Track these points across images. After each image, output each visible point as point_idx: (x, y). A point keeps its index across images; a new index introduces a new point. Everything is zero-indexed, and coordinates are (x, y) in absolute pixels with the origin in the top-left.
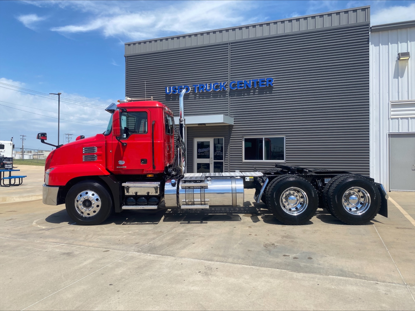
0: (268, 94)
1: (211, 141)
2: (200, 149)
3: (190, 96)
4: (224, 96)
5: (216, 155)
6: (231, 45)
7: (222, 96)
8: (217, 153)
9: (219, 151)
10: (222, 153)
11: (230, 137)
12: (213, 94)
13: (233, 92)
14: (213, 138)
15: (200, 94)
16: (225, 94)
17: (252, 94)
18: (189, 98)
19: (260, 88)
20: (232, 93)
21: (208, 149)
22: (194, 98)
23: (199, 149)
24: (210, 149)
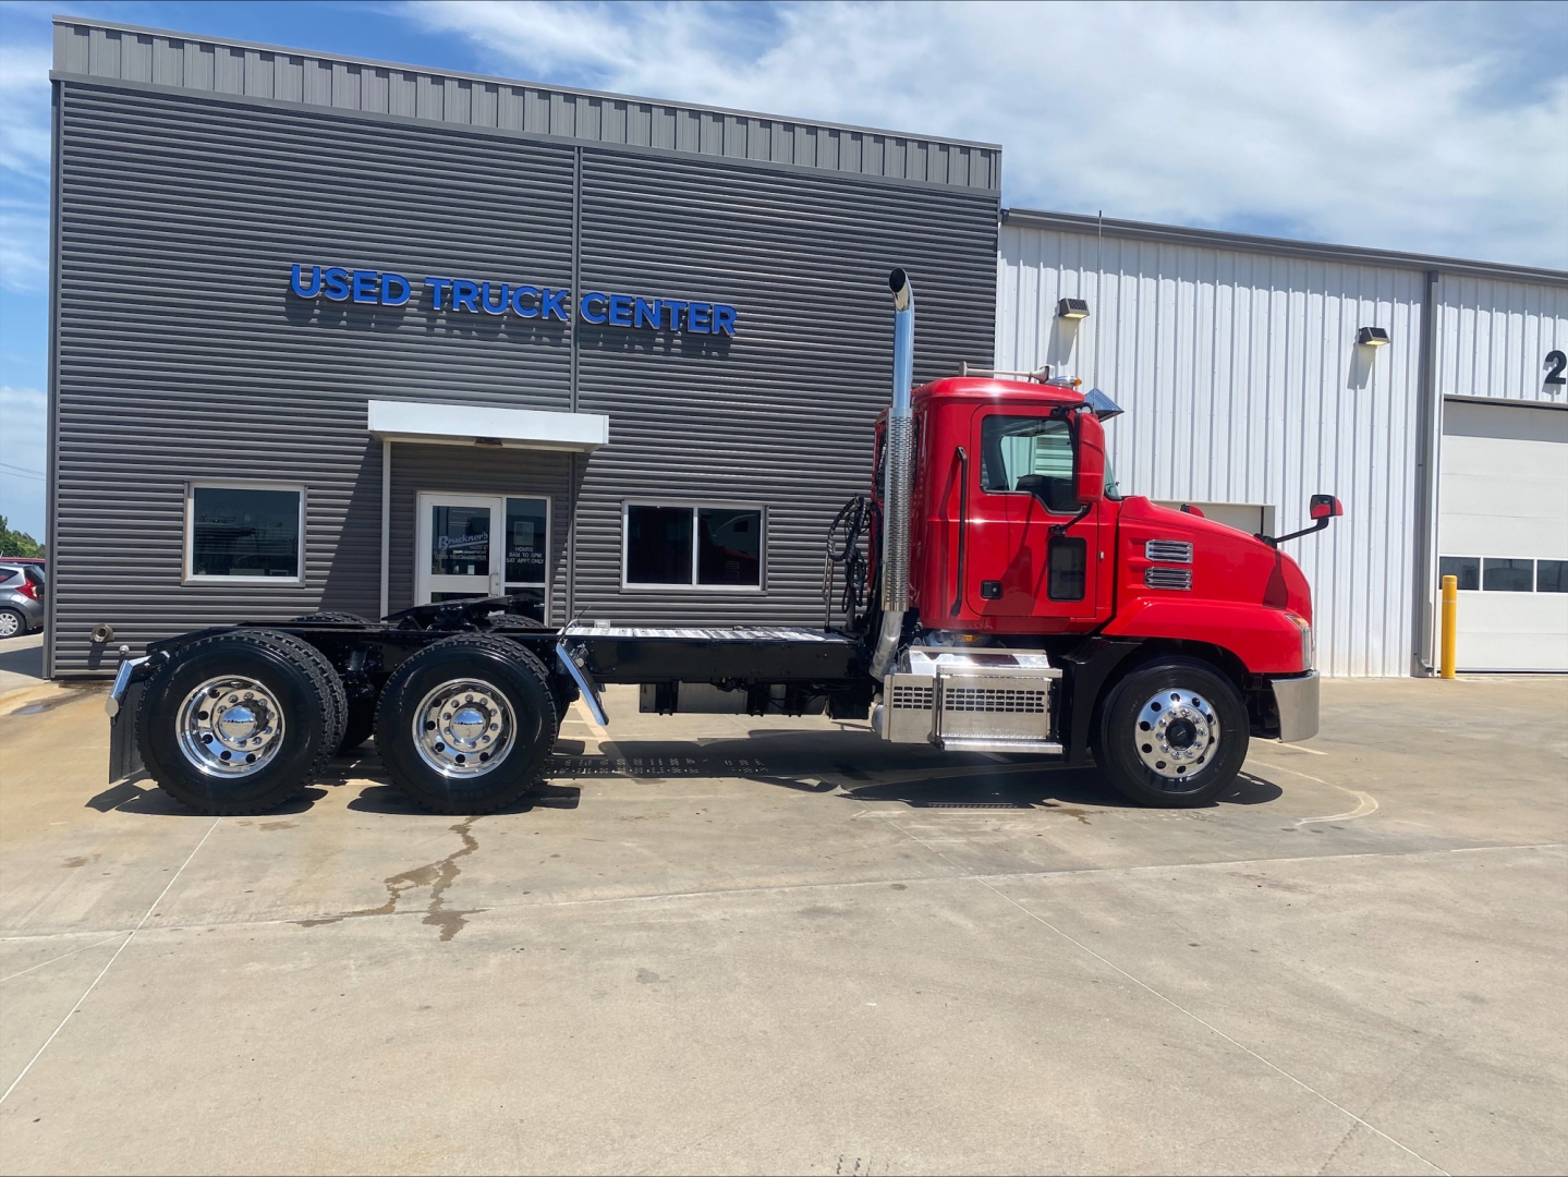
0: (714, 358)
1: (496, 508)
2: (446, 538)
3: (406, 319)
4: (556, 341)
5: (512, 561)
6: (584, 155)
7: (545, 339)
8: (519, 555)
9: (527, 549)
10: (539, 555)
11: (574, 499)
12: (507, 324)
13: (590, 332)
14: (505, 497)
15: (451, 315)
16: (558, 334)
17: (662, 349)
18: (402, 328)
19: (686, 335)
20: (586, 335)
21: (482, 539)
22: (423, 329)
23: (440, 538)
24: (488, 539)
